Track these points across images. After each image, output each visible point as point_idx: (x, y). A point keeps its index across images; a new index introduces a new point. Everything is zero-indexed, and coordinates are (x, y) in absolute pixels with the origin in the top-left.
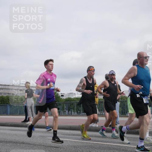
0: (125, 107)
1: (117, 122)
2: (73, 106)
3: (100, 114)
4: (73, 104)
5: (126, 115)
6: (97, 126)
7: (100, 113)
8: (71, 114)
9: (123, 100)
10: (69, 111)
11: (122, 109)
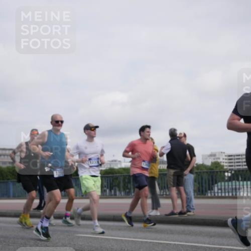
0: (204, 182)
1: (190, 208)
2: (118, 181)
3: (163, 195)
4: (117, 178)
5: (205, 195)
6: (159, 214)
7: (163, 193)
8: (115, 195)
9: (199, 171)
10: (110, 190)
11: (198, 185)
